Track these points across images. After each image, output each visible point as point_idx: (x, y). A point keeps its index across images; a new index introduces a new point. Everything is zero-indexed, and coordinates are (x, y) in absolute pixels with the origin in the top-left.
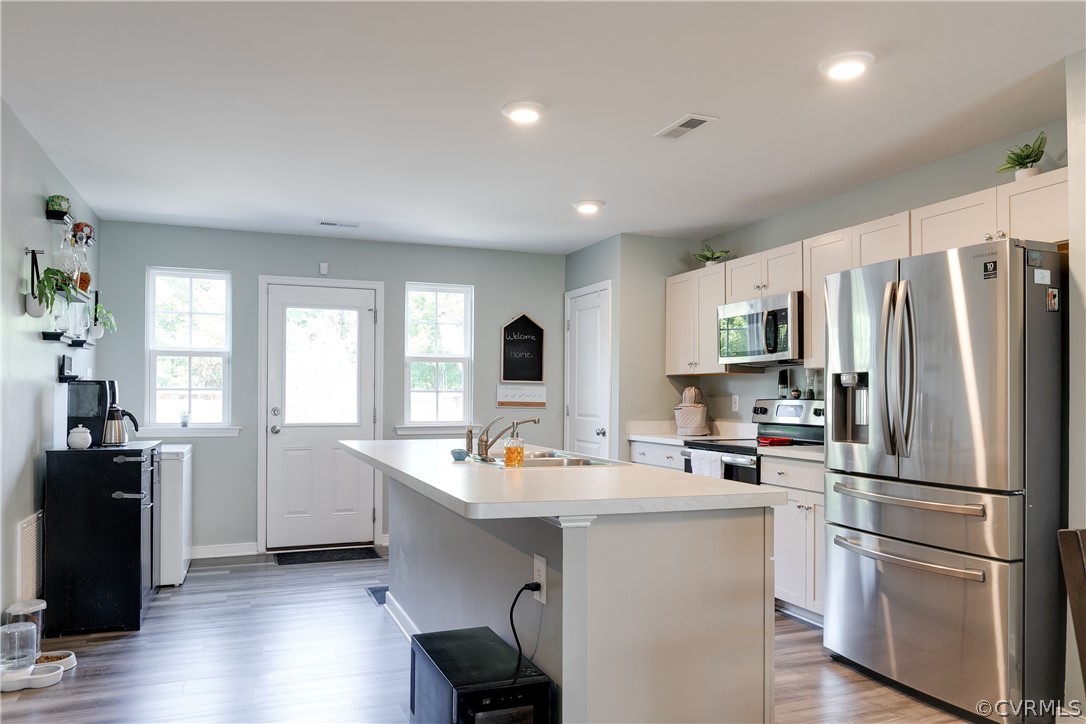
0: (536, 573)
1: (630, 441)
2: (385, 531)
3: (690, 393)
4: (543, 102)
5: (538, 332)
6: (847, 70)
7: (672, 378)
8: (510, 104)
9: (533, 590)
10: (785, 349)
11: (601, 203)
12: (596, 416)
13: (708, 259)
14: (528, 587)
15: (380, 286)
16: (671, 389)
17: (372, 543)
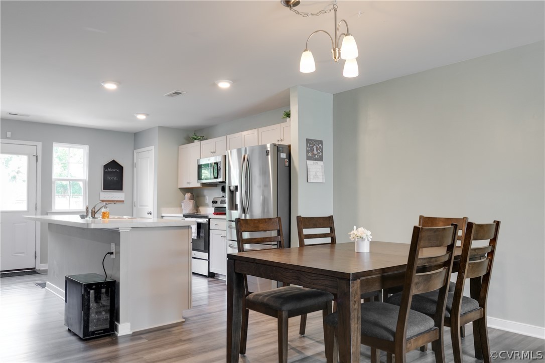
0: (112, 249)
1: (162, 216)
2: (42, 262)
3: (188, 195)
4: (118, 82)
5: (121, 168)
6: (224, 85)
7: (181, 189)
8: (105, 82)
9: (111, 254)
10: (220, 177)
11: (147, 115)
12: (147, 206)
13: (195, 139)
14: (108, 253)
15: (40, 144)
16: (180, 193)
17: (34, 268)
